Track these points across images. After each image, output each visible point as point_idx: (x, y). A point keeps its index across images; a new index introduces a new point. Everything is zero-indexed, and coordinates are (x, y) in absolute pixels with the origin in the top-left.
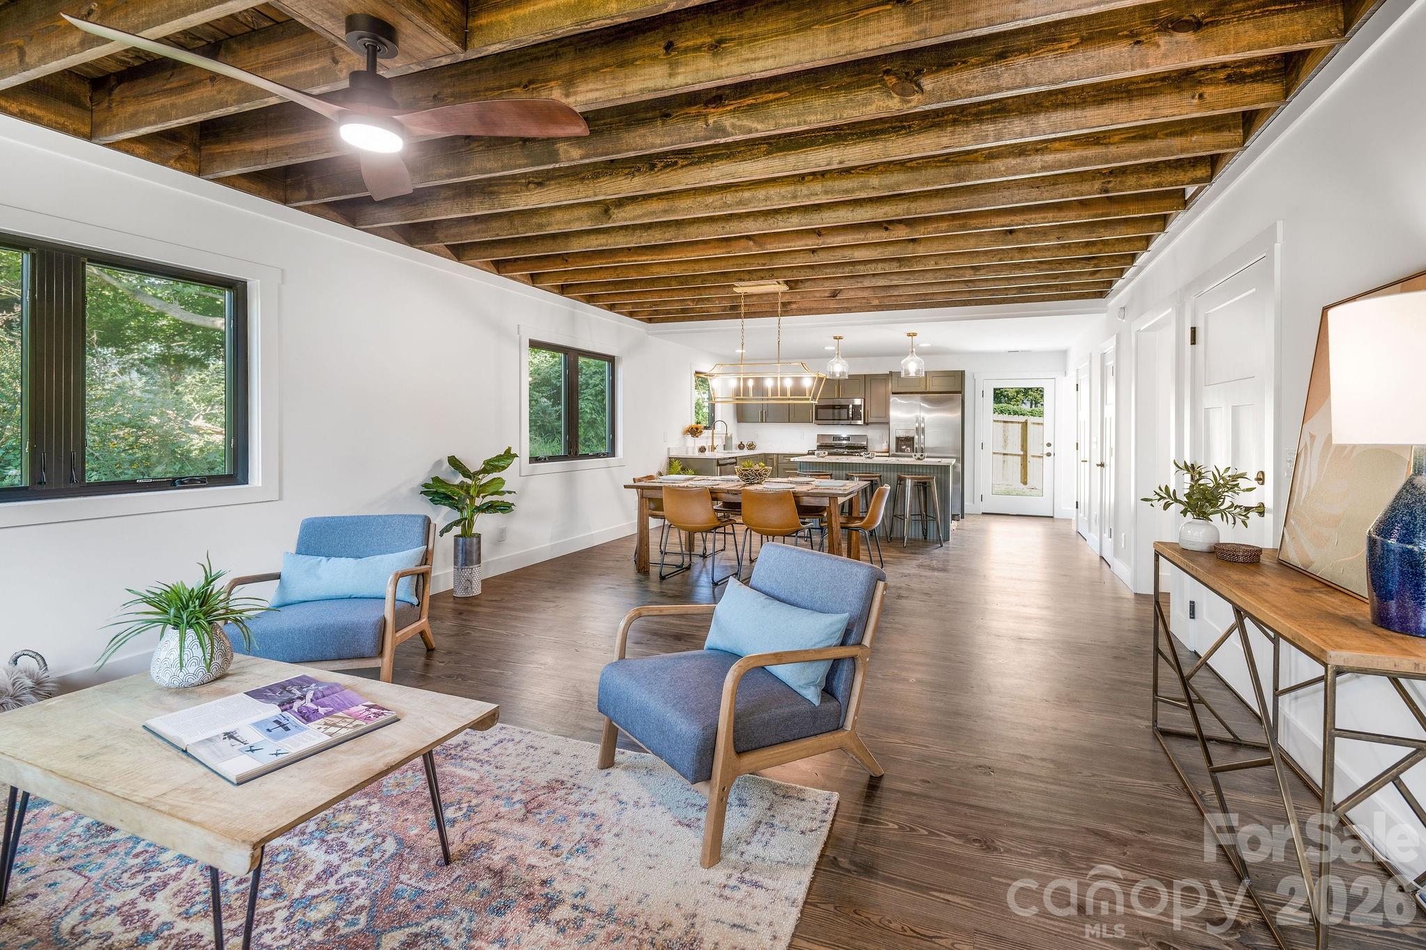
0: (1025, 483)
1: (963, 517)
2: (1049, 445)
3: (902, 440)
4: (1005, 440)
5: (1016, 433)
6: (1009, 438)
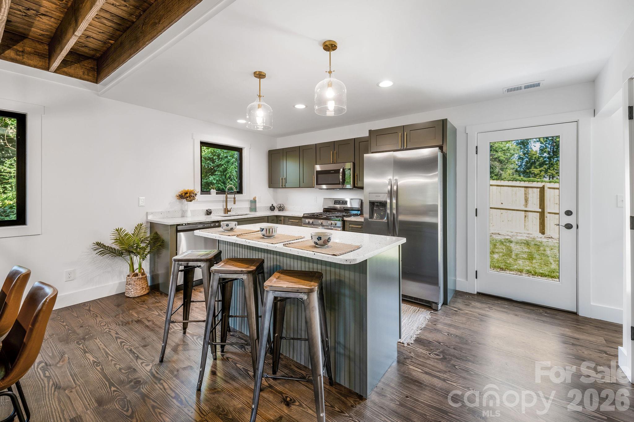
0: (543, 233)
1: (444, 304)
2: (569, 213)
3: (377, 205)
4: (526, 200)
5: (534, 195)
6: (529, 199)
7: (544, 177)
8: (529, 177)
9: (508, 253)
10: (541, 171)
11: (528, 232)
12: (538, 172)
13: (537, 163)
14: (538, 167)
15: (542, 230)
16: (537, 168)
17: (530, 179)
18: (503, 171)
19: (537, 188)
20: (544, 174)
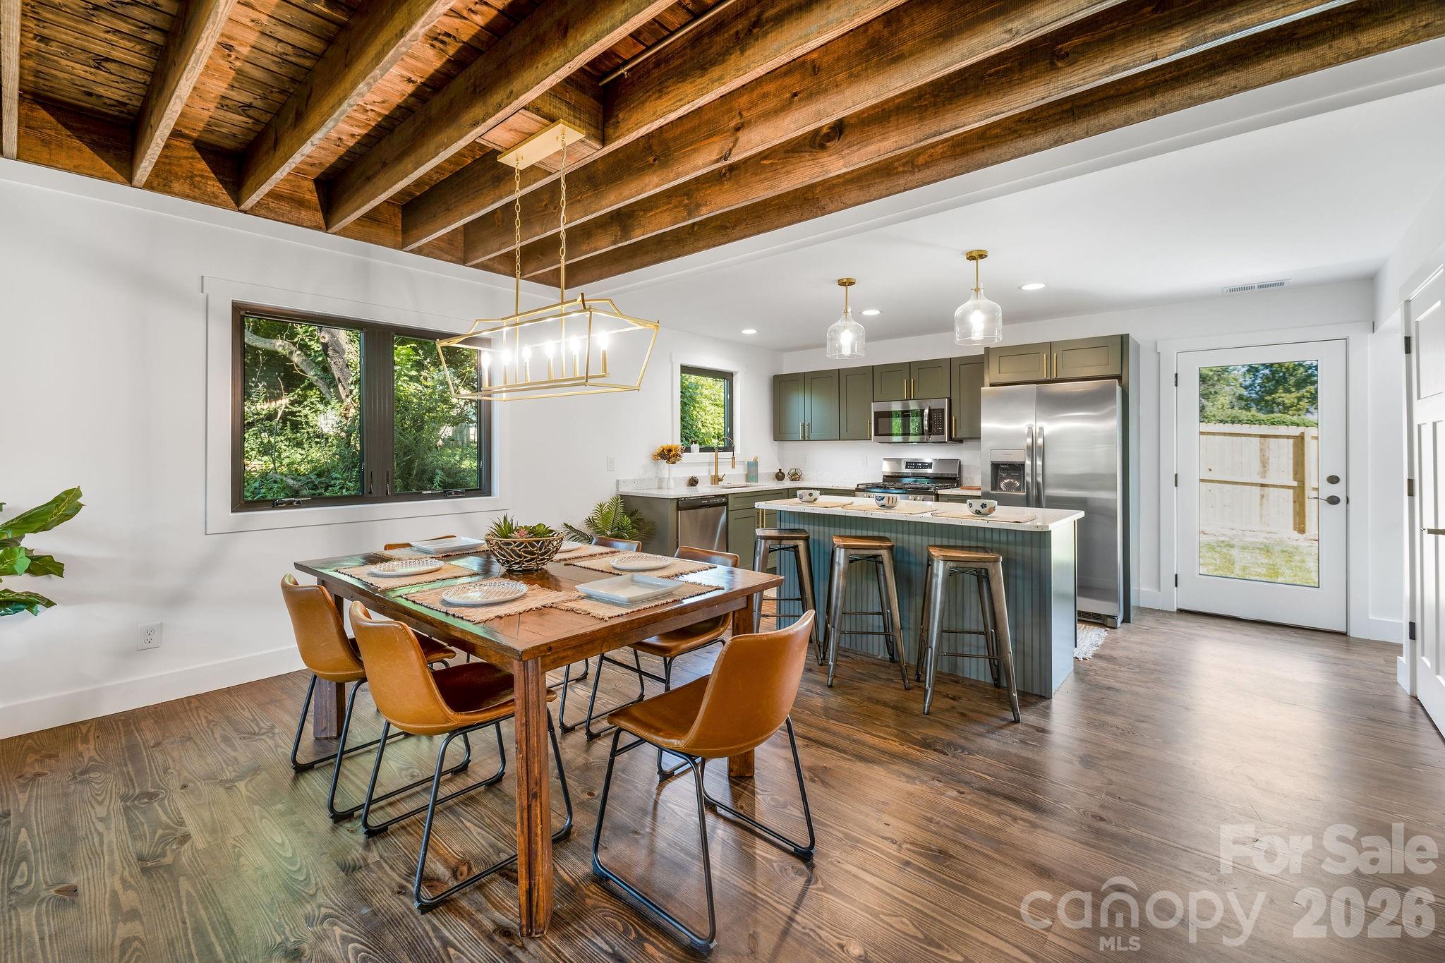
0: (1301, 531)
1: (1126, 620)
2: (1333, 480)
3: (1004, 469)
4: (1264, 463)
5: (1282, 453)
6: (1271, 460)
7: (1308, 411)
8: (1272, 412)
9: (1227, 565)
10: (1299, 399)
11: (1269, 529)
12: (1292, 400)
13: (1292, 380)
14: (1293, 389)
15: (1300, 524)
16: (1290, 392)
17: (1272, 415)
18: (1207, 399)
19: (1288, 437)
20: (1307, 405)
